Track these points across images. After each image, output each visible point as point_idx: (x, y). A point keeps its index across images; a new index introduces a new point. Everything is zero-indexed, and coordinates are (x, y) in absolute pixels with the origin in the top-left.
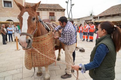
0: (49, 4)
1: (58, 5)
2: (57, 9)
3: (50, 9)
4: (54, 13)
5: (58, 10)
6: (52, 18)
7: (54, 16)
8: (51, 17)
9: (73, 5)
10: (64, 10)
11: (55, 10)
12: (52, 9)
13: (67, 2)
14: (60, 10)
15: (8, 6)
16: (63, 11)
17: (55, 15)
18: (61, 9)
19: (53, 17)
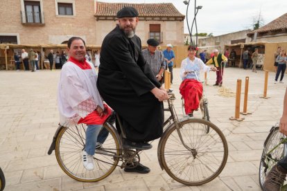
0: (150, 4)
1: (170, 6)
2: (165, 17)
3: (151, 17)
4: (159, 25)
5: (168, 19)
6: (155, 36)
7: (159, 32)
8: (152, 34)
9: (199, 8)
10: (183, 18)
11: (163, 19)
12: (156, 17)
13: (186, 3)
14: (174, 19)
15: (66, 14)
16: (180, 21)
17: (162, 31)
18: (175, 17)
19: (157, 34)
